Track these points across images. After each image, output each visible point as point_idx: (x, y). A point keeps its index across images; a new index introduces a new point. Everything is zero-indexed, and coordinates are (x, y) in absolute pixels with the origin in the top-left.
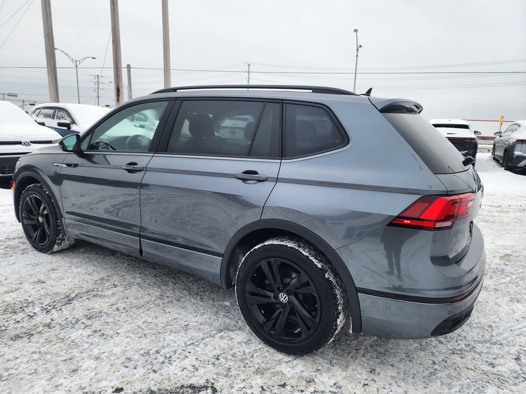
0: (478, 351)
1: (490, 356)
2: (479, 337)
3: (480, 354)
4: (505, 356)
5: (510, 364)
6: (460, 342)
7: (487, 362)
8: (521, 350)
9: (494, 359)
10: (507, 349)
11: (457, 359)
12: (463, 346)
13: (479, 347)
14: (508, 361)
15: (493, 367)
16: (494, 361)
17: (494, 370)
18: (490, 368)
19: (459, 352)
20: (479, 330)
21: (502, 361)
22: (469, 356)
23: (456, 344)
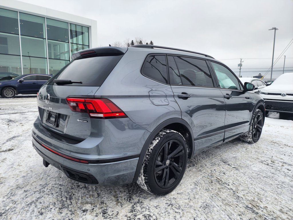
0: (36, 193)
1: (29, 195)
2: (43, 201)
3: (35, 192)
4: (22, 200)
5: (17, 198)
6: (48, 190)
7: (29, 191)
8: (15, 210)
9: (26, 195)
10: (23, 205)
11: (42, 183)
12: (45, 190)
13: (37, 195)
14: (19, 198)
15: (25, 191)
16: (26, 193)
17: (23, 190)
18: (25, 189)
19: (44, 186)
20: (46, 205)
21: (22, 196)
22: (39, 188)
23: (49, 189)
